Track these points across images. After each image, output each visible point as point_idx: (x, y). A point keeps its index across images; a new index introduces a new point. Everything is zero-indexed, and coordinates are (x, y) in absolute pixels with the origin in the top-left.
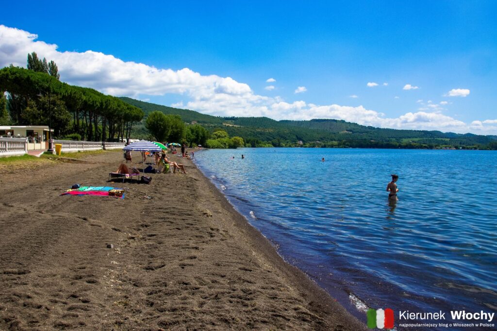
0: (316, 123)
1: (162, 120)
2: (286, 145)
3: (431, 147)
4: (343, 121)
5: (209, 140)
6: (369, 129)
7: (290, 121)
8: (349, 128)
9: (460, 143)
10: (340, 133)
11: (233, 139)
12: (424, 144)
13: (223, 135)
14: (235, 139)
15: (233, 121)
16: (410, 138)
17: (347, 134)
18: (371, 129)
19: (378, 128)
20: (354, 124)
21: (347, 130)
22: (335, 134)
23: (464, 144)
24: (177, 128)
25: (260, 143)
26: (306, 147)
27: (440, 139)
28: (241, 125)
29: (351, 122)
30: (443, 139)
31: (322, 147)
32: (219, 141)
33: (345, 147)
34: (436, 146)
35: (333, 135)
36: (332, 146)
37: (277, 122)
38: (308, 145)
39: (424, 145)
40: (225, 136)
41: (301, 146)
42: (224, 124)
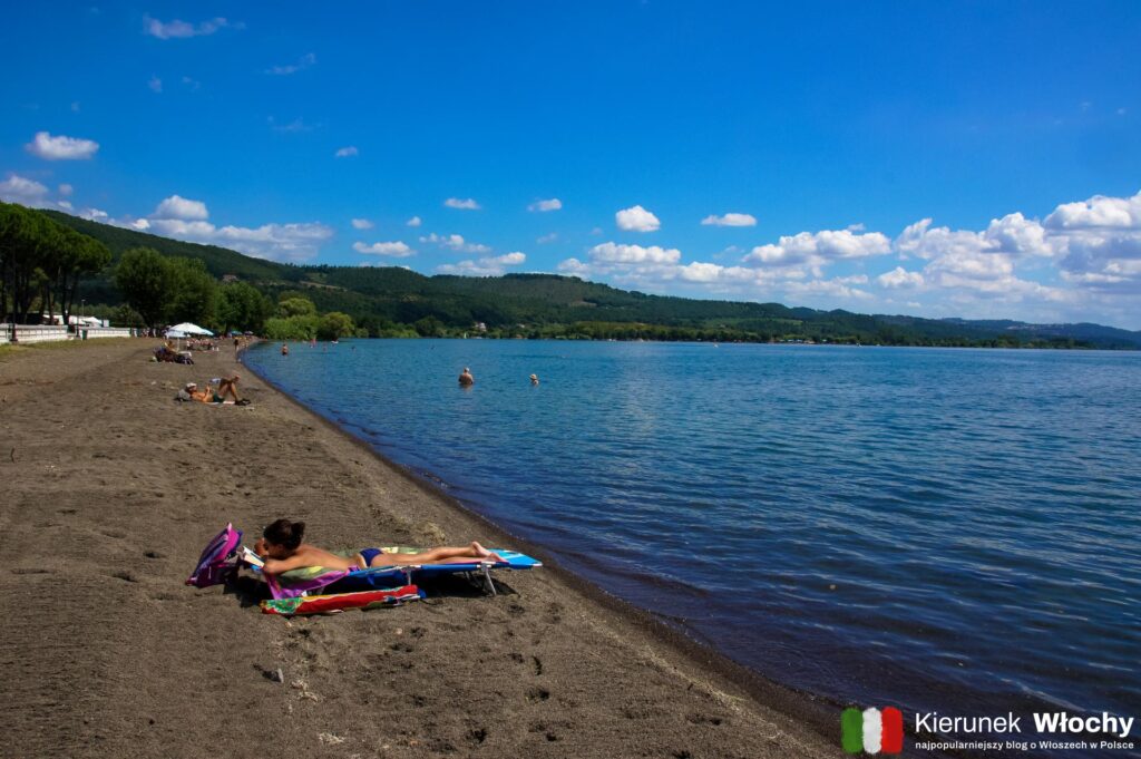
0: (515, 281)
1: (158, 270)
2: (448, 333)
3: (764, 339)
4: (577, 280)
5: (271, 320)
6: (634, 297)
7: (457, 277)
8: (590, 295)
9: (823, 331)
10: (570, 305)
11: (327, 317)
12: (751, 331)
13: (304, 308)
14: (332, 318)
15: (325, 275)
16: (720, 317)
17: (583, 308)
18: (638, 298)
19: (652, 296)
20: (601, 285)
21: (585, 300)
22: (557, 307)
23: (829, 331)
24: (195, 290)
25: (390, 327)
26: (494, 337)
27: (782, 321)
28: (342, 285)
29: (595, 282)
30: (789, 321)
31: (530, 338)
32: (295, 324)
33: (582, 338)
34: (775, 336)
35: (555, 311)
36: (553, 336)
37: (427, 279)
38: (497, 332)
39: (750, 334)
40: (308, 312)
41: (484, 335)
42: (303, 282)
